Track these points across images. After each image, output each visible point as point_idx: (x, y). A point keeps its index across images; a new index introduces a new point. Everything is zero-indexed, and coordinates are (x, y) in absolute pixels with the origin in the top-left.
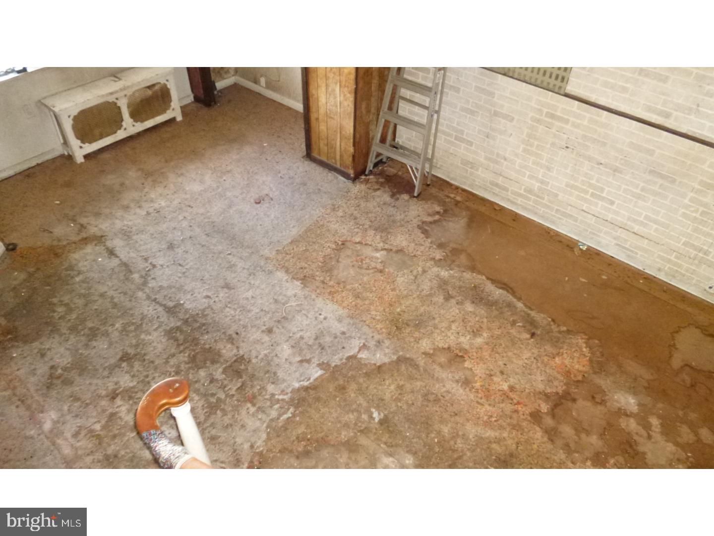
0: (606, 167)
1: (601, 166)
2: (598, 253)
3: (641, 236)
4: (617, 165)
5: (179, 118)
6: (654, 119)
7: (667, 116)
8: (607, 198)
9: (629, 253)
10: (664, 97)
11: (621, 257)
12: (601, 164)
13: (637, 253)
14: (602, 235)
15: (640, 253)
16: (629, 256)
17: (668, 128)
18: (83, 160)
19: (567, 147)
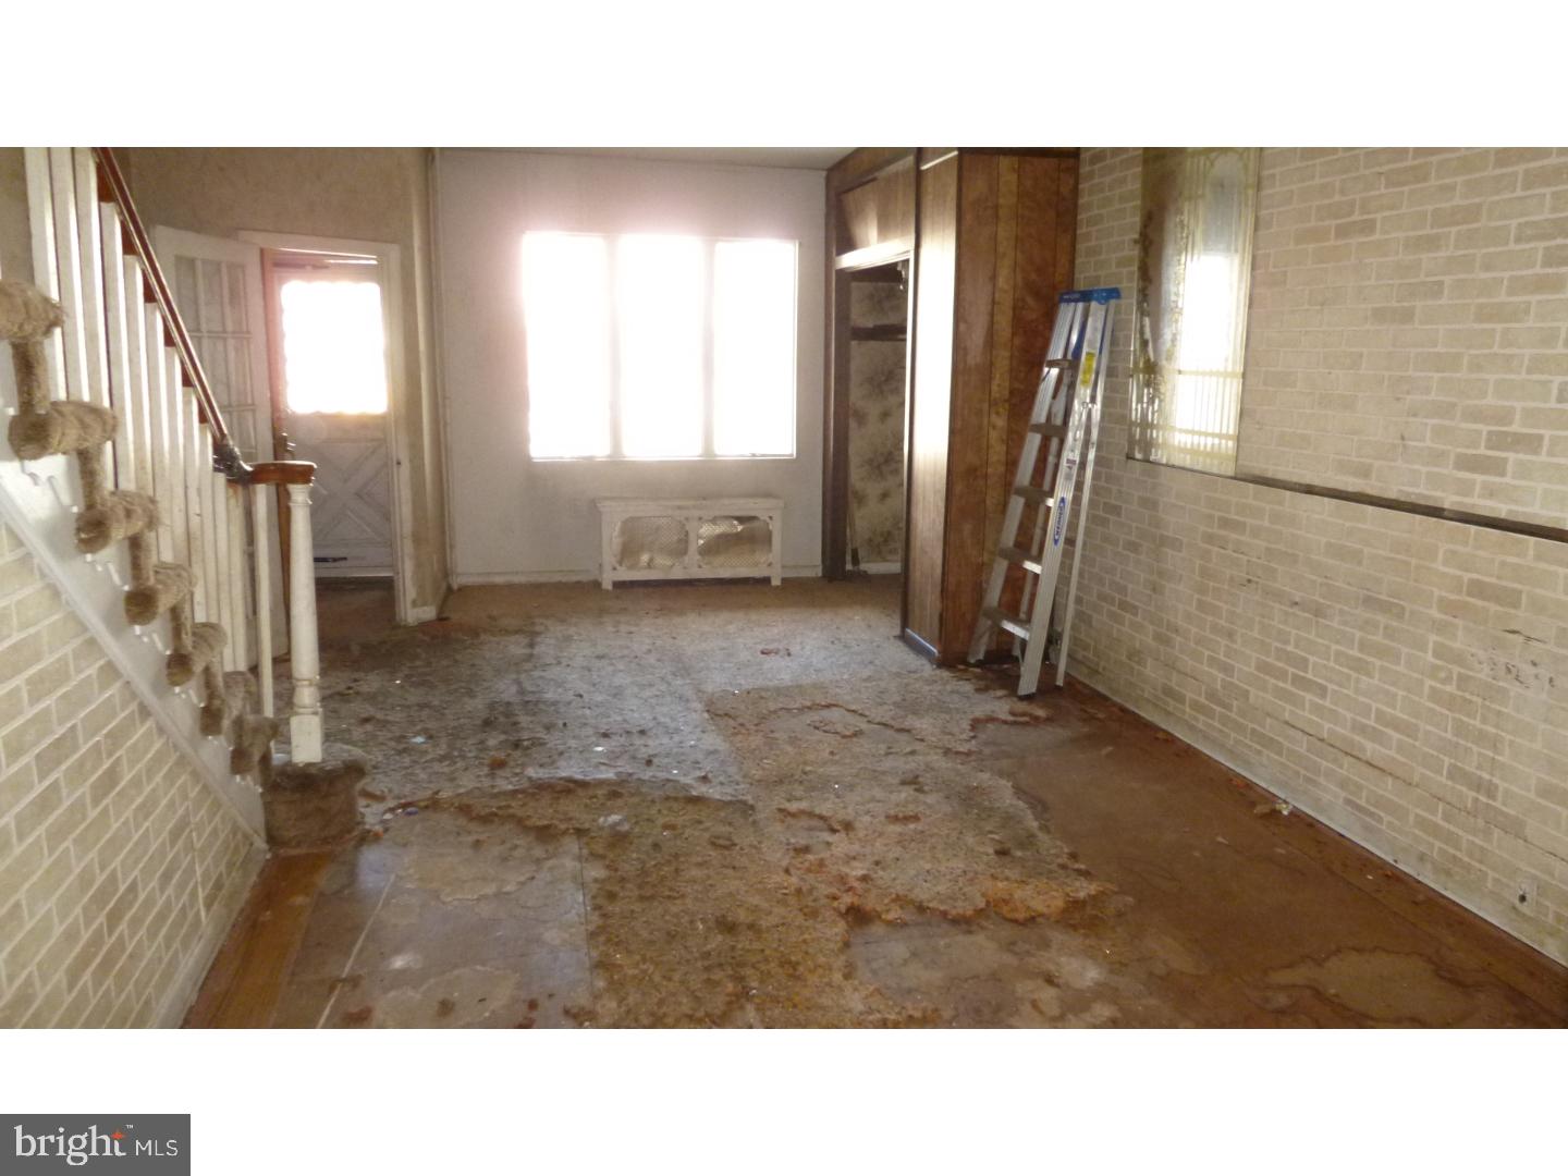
0: (1304, 610)
1: (1295, 610)
2: (1311, 824)
3: (1380, 769)
4: (1316, 598)
5: (776, 582)
6: (1352, 484)
7: (1365, 472)
8: (1315, 682)
9: (1368, 819)
10: (1356, 438)
11: (1355, 835)
12: (1296, 603)
13: (1380, 820)
14: (1322, 780)
15: (1387, 818)
16: (1367, 828)
17: (1372, 497)
18: (610, 587)
19: (1249, 581)
